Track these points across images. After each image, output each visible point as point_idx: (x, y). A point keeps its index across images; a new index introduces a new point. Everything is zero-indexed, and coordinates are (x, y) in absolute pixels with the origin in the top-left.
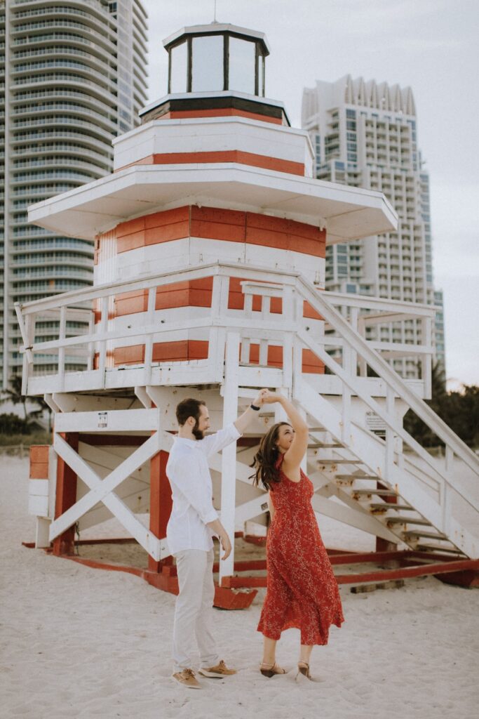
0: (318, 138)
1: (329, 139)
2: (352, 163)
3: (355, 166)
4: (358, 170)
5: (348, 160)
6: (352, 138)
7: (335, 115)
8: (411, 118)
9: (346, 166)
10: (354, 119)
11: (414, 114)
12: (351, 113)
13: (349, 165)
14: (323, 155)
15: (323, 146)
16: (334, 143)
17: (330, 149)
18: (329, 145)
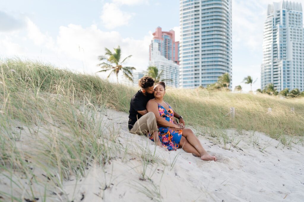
0: (273, 19)
1: (277, 19)
2: (284, 26)
3: (285, 27)
4: (286, 28)
5: (283, 25)
6: (284, 18)
7: (279, 12)
8: (301, 12)
9: (282, 27)
10: (285, 13)
11: (302, 11)
12: (284, 11)
13: (283, 27)
14: (275, 24)
15: (275, 21)
16: (278, 20)
17: (277, 22)
18: (277, 21)
